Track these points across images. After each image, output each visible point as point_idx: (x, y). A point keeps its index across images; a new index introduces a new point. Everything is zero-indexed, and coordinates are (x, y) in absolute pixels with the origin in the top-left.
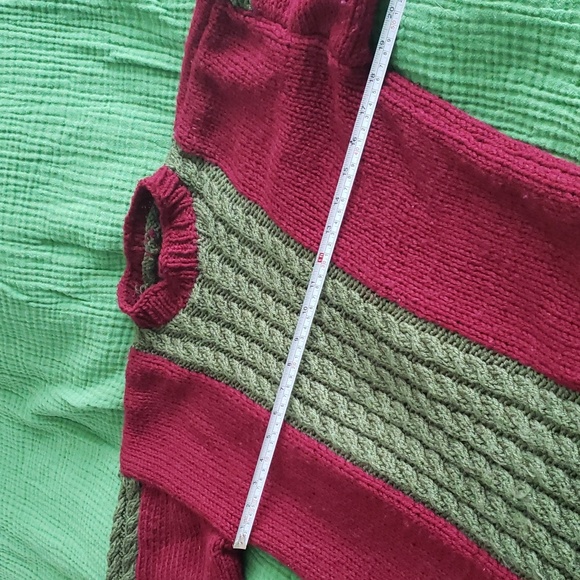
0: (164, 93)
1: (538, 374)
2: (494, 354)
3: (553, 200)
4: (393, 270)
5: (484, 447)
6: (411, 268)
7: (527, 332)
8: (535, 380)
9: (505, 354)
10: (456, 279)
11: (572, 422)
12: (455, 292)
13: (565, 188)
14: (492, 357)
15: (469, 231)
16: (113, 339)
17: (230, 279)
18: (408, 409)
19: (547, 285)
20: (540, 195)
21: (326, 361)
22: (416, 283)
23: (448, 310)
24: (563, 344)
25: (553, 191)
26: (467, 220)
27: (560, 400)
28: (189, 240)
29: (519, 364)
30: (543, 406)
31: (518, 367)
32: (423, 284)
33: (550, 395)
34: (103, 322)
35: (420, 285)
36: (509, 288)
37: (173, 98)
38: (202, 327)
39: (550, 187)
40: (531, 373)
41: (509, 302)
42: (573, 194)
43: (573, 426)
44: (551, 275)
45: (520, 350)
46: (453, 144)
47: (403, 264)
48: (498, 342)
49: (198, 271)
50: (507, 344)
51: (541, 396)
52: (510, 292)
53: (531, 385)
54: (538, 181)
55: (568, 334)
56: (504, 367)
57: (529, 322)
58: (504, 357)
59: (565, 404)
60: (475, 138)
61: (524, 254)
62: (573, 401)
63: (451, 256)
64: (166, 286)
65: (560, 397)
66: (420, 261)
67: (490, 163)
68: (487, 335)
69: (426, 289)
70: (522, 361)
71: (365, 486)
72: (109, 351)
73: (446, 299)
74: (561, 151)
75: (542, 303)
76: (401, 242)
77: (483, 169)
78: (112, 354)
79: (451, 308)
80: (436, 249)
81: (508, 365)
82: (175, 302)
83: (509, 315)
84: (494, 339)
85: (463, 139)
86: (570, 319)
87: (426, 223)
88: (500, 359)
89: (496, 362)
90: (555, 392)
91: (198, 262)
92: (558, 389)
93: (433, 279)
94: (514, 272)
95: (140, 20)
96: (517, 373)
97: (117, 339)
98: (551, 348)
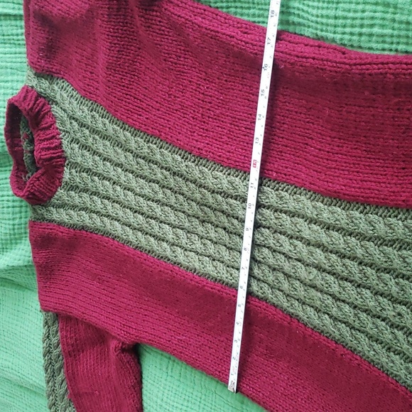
0: (14, 32)
1: (309, 191)
2: (278, 183)
3: (302, 66)
4: (201, 135)
5: (281, 248)
6: (213, 132)
7: (298, 164)
8: (308, 196)
9: (285, 182)
10: (245, 135)
11: (337, 220)
12: (245, 144)
13: (308, 56)
14: (277, 186)
15: (248, 100)
16: (14, 216)
17: (89, 160)
18: (228, 232)
19: (308, 129)
20: (292, 64)
21: (166, 208)
22: (218, 142)
23: (243, 158)
24: (325, 166)
25: (301, 59)
26: (245, 92)
27: (326, 207)
28: (54, 136)
29: (296, 187)
30: (316, 213)
31: (295, 189)
32: (223, 142)
33: (319, 204)
34: (5, 205)
35: (221, 144)
36: (281, 135)
37: (22, 34)
38: (76, 198)
39: (298, 57)
40: (305, 192)
41: (283, 145)
42: (314, 59)
43: (337, 222)
44: (308, 122)
45: (294, 177)
46: (226, 39)
47: (207, 130)
48: (279, 174)
49: (65, 158)
50: (285, 175)
51: (313, 207)
52: (283, 138)
53: (305, 200)
54: (290, 54)
55: (327, 160)
56: (286, 191)
57: (298, 157)
58: (285, 184)
59: (330, 208)
60: (241, 32)
61: (288, 110)
62: (335, 205)
63: (239, 119)
64: (45, 173)
65: (326, 204)
66: (218, 126)
67: (255, 48)
68: (272, 171)
69: (226, 146)
70: (297, 185)
71: (210, 289)
72: (14, 225)
73: (240, 150)
74: (299, 33)
75: (306, 142)
76: (202, 115)
77: (251, 53)
78: (16, 227)
79: (245, 156)
80: (227, 116)
81: (289, 189)
82: (53, 183)
83: (284, 154)
84: (277, 173)
85: (233, 34)
86: (327, 149)
87: (217, 99)
88: (282, 186)
89: (280, 188)
90: (322, 202)
91: (63, 151)
92: (324, 199)
93: (229, 138)
94: (284, 124)
96: (295, 193)
97: (18, 216)
98: (316, 171)
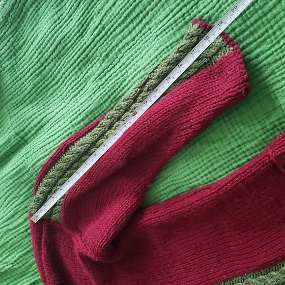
1: (250, 273)
2: (231, 280)
3: (194, 209)
4: (170, 282)
6: (175, 275)
7: (233, 261)
8: (252, 277)
9: (234, 277)
10: (194, 265)
11: (277, 280)
12: (197, 270)
13: (193, 202)
14: (231, 282)
15: (182, 244)
19: (224, 238)
20: (189, 211)
22: (182, 280)
23: (201, 279)
24: (247, 253)
25: (191, 206)
26: (178, 241)
27: (266, 276)
29: (242, 276)
31: (242, 277)
32: (184, 278)
33: (261, 277)
35: (184, 279)
36: (213, 251)
39: (189, 206)
40: (248, 275)
41: (217, 256)
42: (197, 201)
43: (279, 281)
44: (221, 234)
45: (237, 270)
46: (149, 222)
47: (171, 277)
48: (227, 275)
50: (231, 272)
51: (259, 281)
52: (214, 252)
53: (252, 280)
54: (184, 207)
55: (246, 248)
56: (238, 282)
57: (230, 257)
58: (235, 278)
59: (269, 275)
60: (153, 213)
61: (206, 235)
62: (270, 272)
63: (184, 258)
65: (265, 274)
66: (176, 270)
67: (165, 216)
68: (222, 275)
69: (187, 279)
70: (241, 274)
73: (197, 275)
74: (181, 192)
75: (228, 246)
76: (164, 270)
77: (165, 220)
79: (201, 277)
80: (177, 261)
81: (239, 280)
83: (221, 261)
84: (225, 274)
85: (150, 217)
86: (241, 243)
87: (166, 255)
88: (234, 280)
89: (234, 282)
90: (262, 275)
92: (261, 273)
93: (186, 273)
94: (209, 244)
95: (6, 275)
96: (244, 280)
98: (245, 259)
